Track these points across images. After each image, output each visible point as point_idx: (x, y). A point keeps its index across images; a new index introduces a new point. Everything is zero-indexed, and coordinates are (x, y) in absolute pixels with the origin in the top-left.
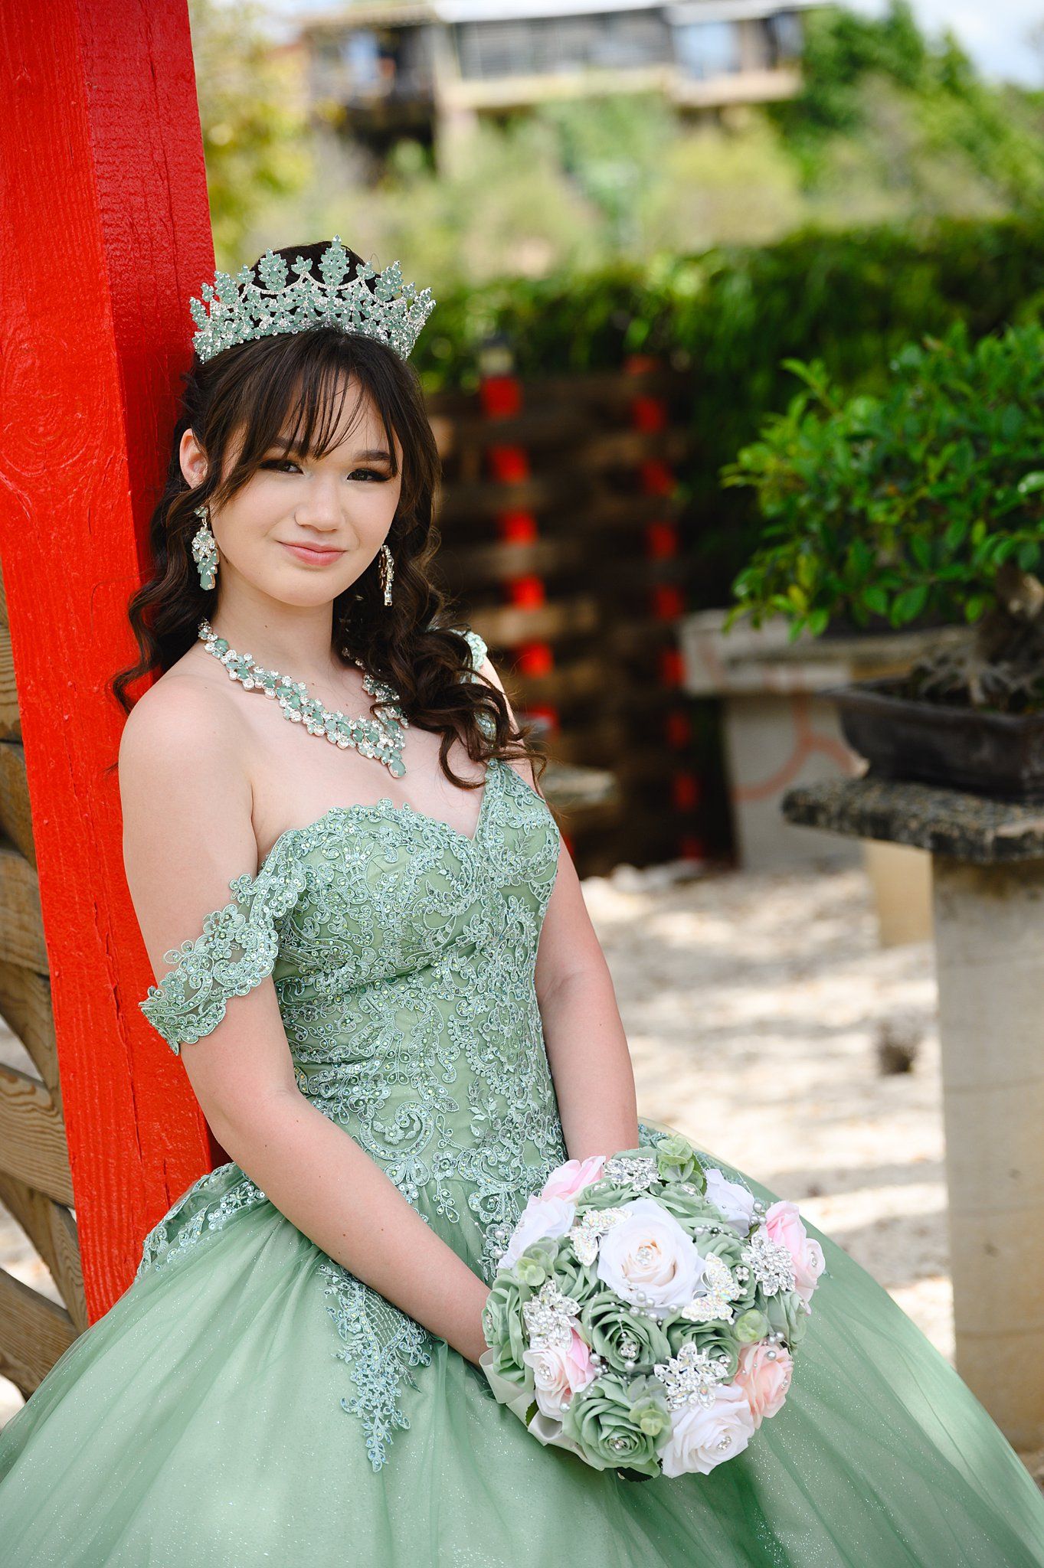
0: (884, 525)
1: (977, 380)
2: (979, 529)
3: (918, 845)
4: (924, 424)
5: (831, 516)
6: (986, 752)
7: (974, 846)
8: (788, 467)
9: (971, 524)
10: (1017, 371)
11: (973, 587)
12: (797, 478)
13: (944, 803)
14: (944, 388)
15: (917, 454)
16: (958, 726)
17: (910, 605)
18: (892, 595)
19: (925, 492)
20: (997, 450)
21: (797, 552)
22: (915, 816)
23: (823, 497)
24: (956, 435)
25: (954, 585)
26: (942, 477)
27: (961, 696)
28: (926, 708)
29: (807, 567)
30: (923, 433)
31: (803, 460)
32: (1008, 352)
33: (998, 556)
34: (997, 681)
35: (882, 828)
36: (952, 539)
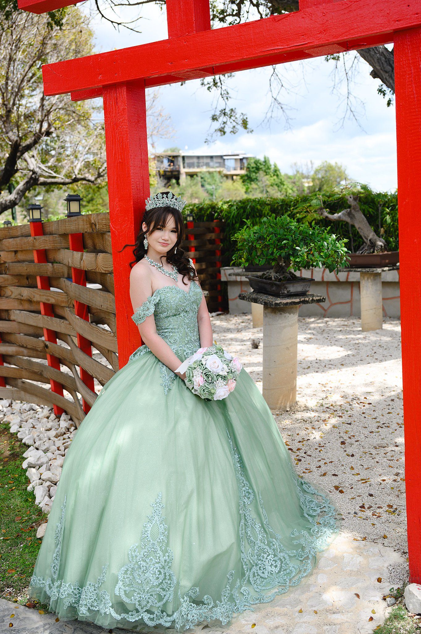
0: (259, 248)
1: (276, 224)
2: (275, 250)
3: (262, 304)
4: (267, 231)
5: (250, 246)
6: (274, 288)
7: (271, 304)
8: (243, 237)
9: (274, 249)
10: (283, 223)
11: (274, 260)
12: (244, 239)
13: (267, 297)
14: (270, 225)
15: (265, 236)
16: (270, 284)
17: (262, 262)
18: (259, 260)
19: (266, 243)
20: (279, 236)
21: (244, 252)
22: (261, 299)
23: (249, 243)
24: (272, 233)
25: (270, 259)
26: (269, 241)
27: (271, 279)
28: (264, 280)
29: (245, 255)
30: (266, 233)
31: (246, 237)
32: (282, 220)
33: (278, 255)
34: (277, 276)
35: (256, 301)
36: (270, 251)
